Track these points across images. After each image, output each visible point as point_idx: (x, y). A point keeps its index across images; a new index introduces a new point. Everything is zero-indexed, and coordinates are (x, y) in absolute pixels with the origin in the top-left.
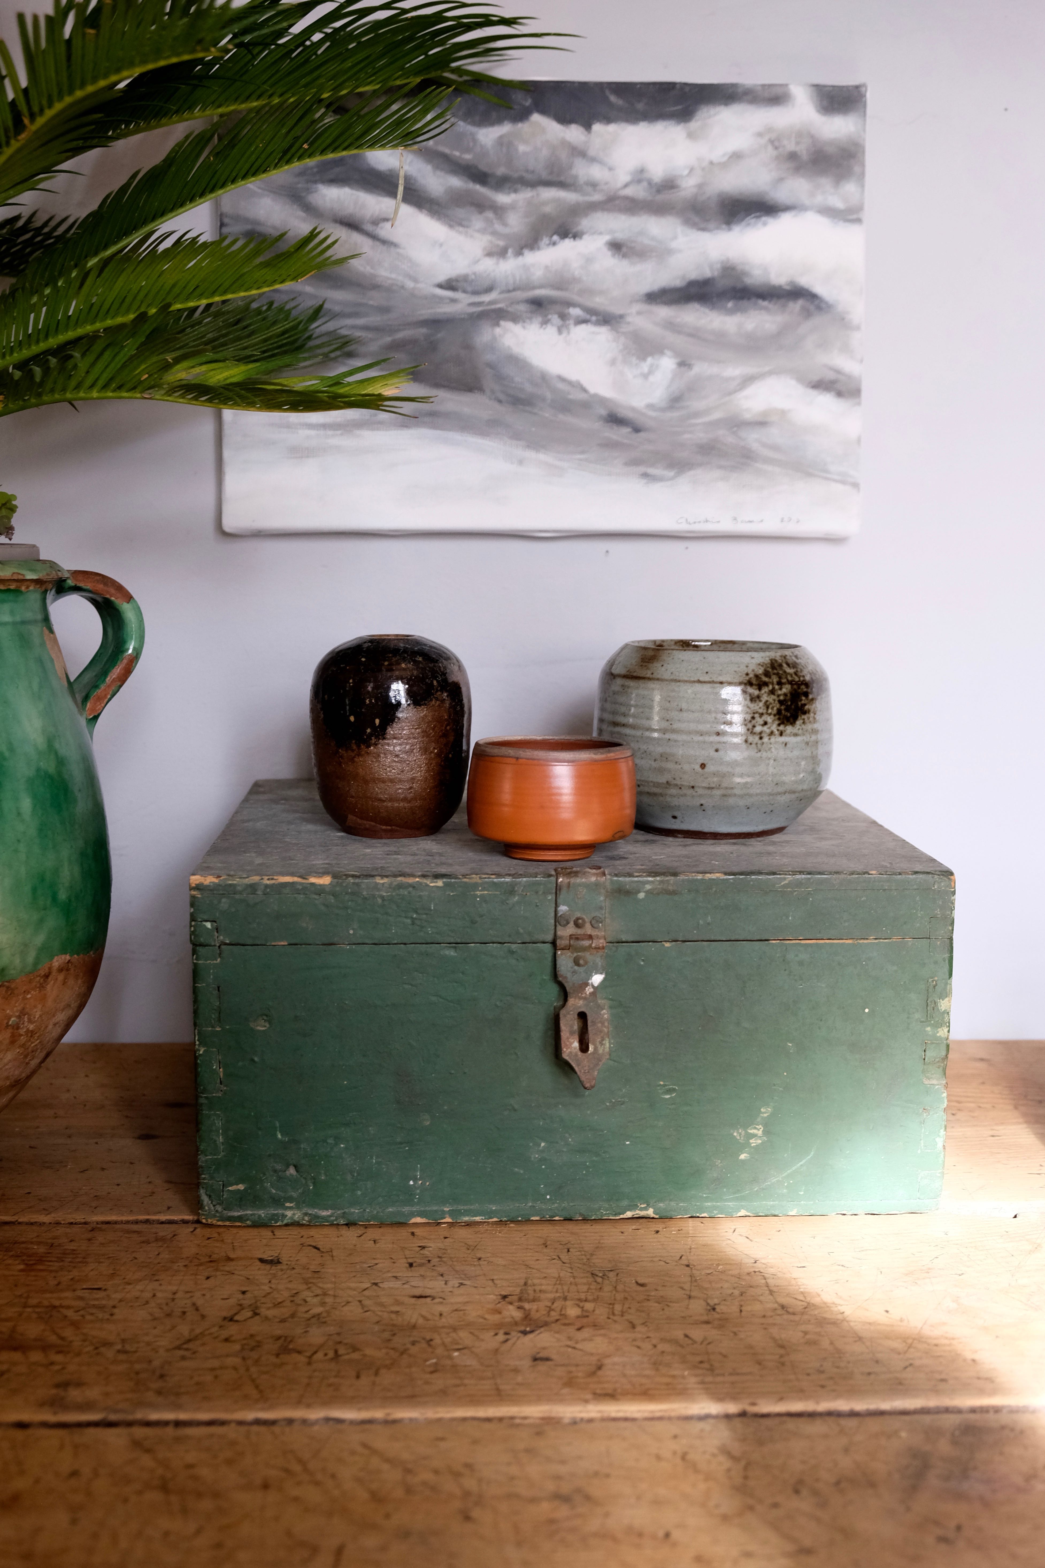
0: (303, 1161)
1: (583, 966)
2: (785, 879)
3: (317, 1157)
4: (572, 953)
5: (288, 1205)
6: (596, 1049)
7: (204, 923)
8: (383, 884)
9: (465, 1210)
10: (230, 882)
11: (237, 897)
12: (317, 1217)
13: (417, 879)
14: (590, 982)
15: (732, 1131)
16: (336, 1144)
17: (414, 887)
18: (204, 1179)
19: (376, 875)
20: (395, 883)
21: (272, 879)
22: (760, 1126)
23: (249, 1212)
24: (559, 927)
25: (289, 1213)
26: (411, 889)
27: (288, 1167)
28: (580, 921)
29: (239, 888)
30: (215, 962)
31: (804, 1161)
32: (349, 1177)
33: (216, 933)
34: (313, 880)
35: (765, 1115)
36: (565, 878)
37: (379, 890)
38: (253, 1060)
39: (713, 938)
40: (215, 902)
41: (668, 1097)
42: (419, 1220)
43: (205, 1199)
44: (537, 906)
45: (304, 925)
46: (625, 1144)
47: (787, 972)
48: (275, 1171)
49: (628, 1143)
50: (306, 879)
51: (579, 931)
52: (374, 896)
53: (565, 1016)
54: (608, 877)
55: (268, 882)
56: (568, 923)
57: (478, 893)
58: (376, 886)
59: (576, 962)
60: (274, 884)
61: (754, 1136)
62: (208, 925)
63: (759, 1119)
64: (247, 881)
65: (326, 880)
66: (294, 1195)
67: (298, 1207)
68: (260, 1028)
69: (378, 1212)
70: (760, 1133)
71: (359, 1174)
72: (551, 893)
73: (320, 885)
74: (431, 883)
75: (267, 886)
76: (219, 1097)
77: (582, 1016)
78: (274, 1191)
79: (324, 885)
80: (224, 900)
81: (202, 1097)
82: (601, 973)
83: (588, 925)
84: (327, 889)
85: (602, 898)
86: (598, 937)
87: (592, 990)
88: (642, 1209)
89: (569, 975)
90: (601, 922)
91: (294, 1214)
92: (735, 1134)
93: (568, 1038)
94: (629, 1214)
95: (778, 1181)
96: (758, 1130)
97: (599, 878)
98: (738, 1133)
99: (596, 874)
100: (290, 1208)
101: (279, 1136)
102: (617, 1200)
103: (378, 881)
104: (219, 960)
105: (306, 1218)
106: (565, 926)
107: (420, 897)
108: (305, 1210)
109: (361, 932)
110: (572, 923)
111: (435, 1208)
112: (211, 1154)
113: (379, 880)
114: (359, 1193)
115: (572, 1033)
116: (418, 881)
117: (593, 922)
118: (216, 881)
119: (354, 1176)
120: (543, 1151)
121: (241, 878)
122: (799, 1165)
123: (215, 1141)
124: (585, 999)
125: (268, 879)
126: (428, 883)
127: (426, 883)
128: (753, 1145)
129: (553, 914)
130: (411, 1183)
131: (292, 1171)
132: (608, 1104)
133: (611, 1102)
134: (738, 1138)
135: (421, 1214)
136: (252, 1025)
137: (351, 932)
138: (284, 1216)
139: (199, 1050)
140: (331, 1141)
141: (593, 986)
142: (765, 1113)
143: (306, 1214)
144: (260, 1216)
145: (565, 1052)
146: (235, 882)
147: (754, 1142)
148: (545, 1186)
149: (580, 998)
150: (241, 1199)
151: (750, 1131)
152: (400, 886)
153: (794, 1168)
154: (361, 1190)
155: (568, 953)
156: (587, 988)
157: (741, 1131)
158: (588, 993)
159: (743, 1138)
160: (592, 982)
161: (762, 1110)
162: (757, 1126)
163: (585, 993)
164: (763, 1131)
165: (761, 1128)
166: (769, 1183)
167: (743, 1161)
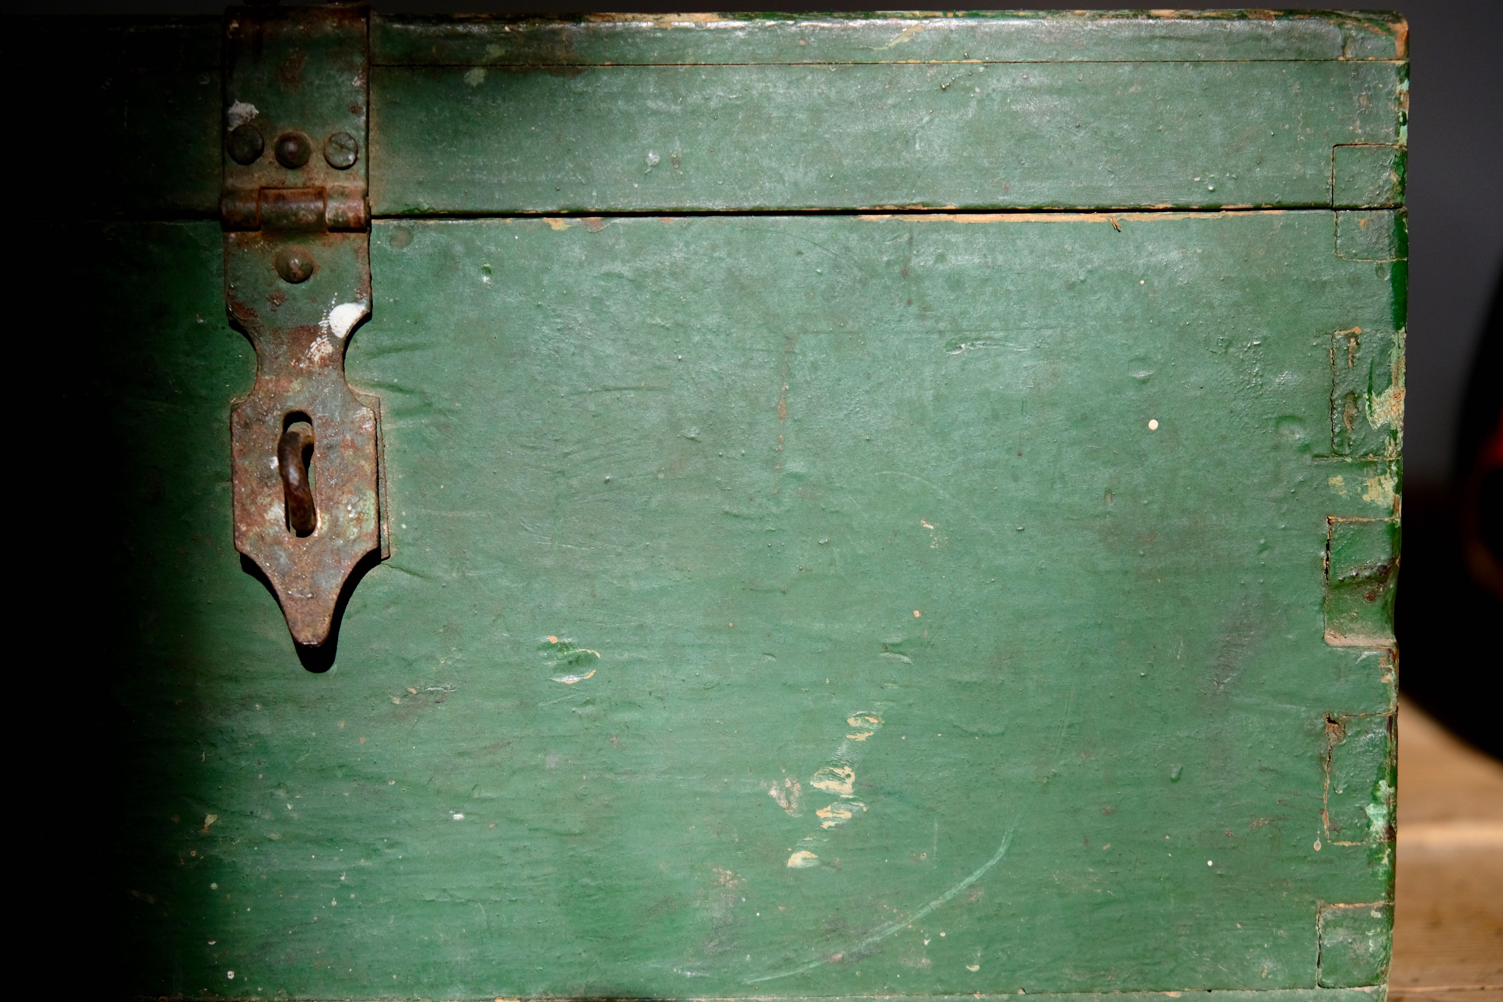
1: (301, 280)
2: (902, 31)
4: (270, 242)
6: (334, 526)
14: (323, 322)
15: (763, 784)
22: (848, 770)
24: (231, 167)
28: (292, 147)
31: (978, 873)
35: (861, 737)
39: (688, 204)
41: (571, 679)
44: (169, 106)
46: (449, 820)
47: (914, 309)
49: (458, 817)
51: (291, 178)
53: (245, 425)
54: (376, 20)
56: (258, 153)
59: (285, 271)
61: (830, 798)
63: (843, 749)
70: (846, 789)
72: (209, 70)
82: (355, 300)
83: (316, 160)
85: (357, 83)
86: (343, 194)
87: (327, 346)
89: (262, 306)
90: (356, 152)
92: (773, 793)
93: (253, 494)
95: (904, 933)
96: (842, 780)
97: (346, 22)
98: (781, 788)
102: (432, 986)
106: (248, 161)
110: (269, 154)
117: (331, 151)
120: (210, 840)
122: (963, 885)
124: (308, 373)
128: (826, 825)
132: (397, 701)
133: (405, 696)
134: (783, 803)
141: (331, 335)
142: (859, 730)
145: (242, 533)
147: (827, 817)
148: (220, 942)
149: (293, 373)
151: (816, 785)
153: (949, 895)
155: (259, 241)
156: (314, 345)
157: (788, 784)
158: (316, 359)
159: (794, 806)
160: (329, 327)
161: (852, 721)
162: (837, 771)
163: (309, 359)
164: (854, 784)
165: (848, 776)
166: (877, 939)
167: (797, 872)
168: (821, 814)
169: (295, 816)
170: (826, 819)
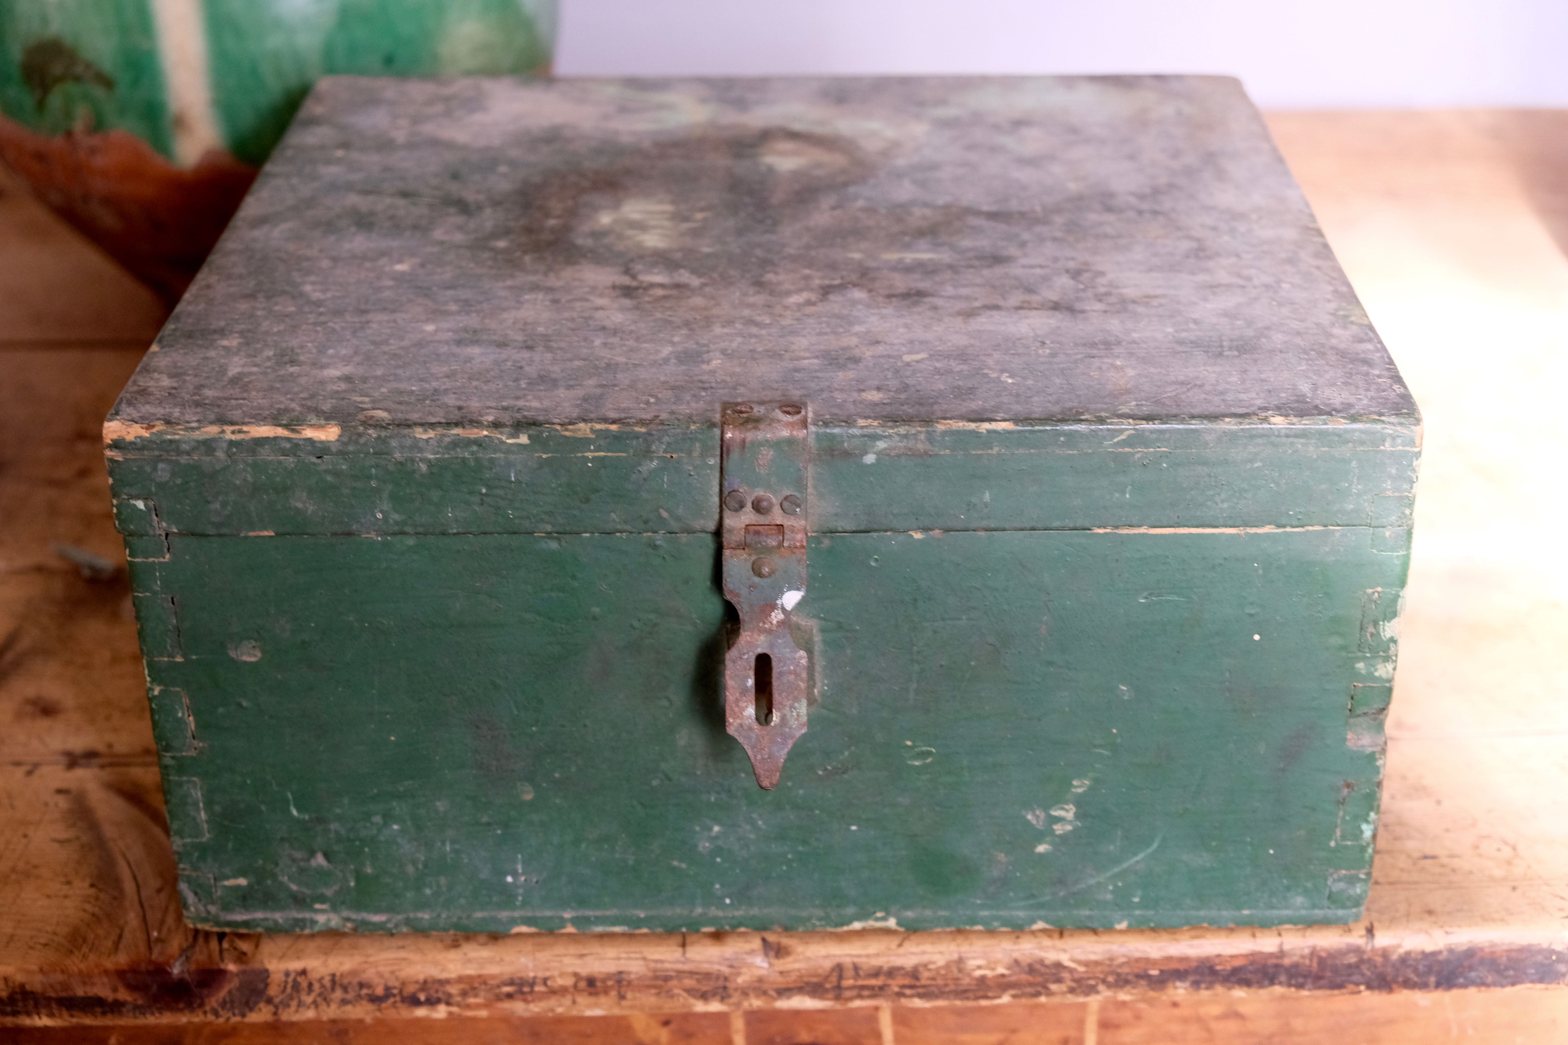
0: (336, 848)
1: (766, 577)
2: (1122, 431)
3: (357, 843)
4: (750, 555)
5: (318, 906)
6: (783, 719)
7: (133, 502)
8: (427, 441)
9: (596, 918)
10: (169, 437)
11: (183, 460)
12: (365, 923)
13: (485, 433)
14: (779, 602)
16: (386, 824)
17: (480, 445)
18: (184, 869)
19: (416, 424)
20: (447, 440)
21: (240, 432)
22: (1071, 806)
23: (259, 915)
24: (727, 513)
25: (321, 918)
26: (475, 448)
27: (312, 853)
28: (763, 503)
29: (185, 447)
30: (162, 560)
31: (1141, 856)
32: (410, 869)
33: (154, 517)
34: (309, 433)
35: (1080, 790)
36: (737, 433)
37: (421, 450)
38: (240, 705)
40: (148, 469)
41: (917, 763)
42: (524, 929)
43: (191, 898)
44: (690, 475)
45: (300, 505)
46: (849, 830)
48: (294, 860)
49: (854, 827)
50: (298, 432)
51: (762, 519)
52: (413, 460)
53: (734, 662)
54: (812, 428)
55: (233, 437)
56: (742, 506)
57: (590, 455)
58: (416, 446)
59: (757, 571)
60: (243, 440)
61: (1061, 820)
62: (140, 505)
63: (1069, 796)
64: (198, 435)
65: (330, 434)
66: (329, 892)
67: (334, 908)
68: (246, 658)
69: (460, 918)
70: (1070, 815)
71: (426, 866)
72: (713, 456)
73: (322, 442)
74: (507, 439)
75: (231, 443)
76: (193, 758)
77: (763, 664)
78: (294, 887)
79: (329, 442)
80: (161, 466)
81: (165, 756)
82: (798, 589)
83: (777, 510)
84: (334, 450)
85: (801, 465)
86: (793, 529)
87: (781, 616)
88: (877, 919)
89: (744, 591)
90: (799, 506)
91: (329, 920)
92: (1029, 817)
93: (737, 701)
94: (857, 925)
95: (1099, 883)
96: (1067, 811)
97: (795, 433)
98: (1034, 815)
99: (791, 425)
100: (323, 911)
101: (295, 812)
102: (837, 908)
103: (418, 436)
104: (168, 556)
105: (349, 925)
106: (736, 510)
107: (491, 460)
108: (346, 914)
109: (396, 517)
110: (749, 505)
111: (548, 913)
112: (190, 836)
113: (420, 434)
114: (428, 891)
115: (744, 691)
116: (486, 436)
117: (786, 505)
118: (146, 434)
119: (417, 869)
120: (716, 838)
121: (186, 429)
122: (1132, 862)
123: (194, 819)
124: (769, 632)
125: (233, 432)
126: (504, 438)
127: (498, 439)
128: (1058, 832)
129: (716, 489)
130: (509, 879)
131: (320, 860)
132: (820, 773)
134: (1034, 822)
135: (528, 921)
136: (232, 654)
137: (380, 516)
138: (313, 922)
139: (153, 690)
140: (377, 819)
141: (784, 610)
142: (1079, 787)
143: (348, 919)
144: (276, 922)
145: (731, 724)
146: (177, 437)
147: (1059, 829)
148: (722, 885)
149: (762, 631)
150: (245, 898)
151: (1053, 813)
152: (456, 443)
153: (1125, 865)
154: (431, 887)
155: (743, 555)
156: (773, 614)
157: (1038, 812)
158: (774, 622)
159: (1041, 823)
160: (782, 604)
161: (1075, 783)
162: (1066, 807)
163: (771, 623)
164: (1075, 814)
165: (1071, 809)
166: (1083, 886)
167: (1041, 855)
168: (1055, 827)
169: (764, 827)
170: (1059, 830)
